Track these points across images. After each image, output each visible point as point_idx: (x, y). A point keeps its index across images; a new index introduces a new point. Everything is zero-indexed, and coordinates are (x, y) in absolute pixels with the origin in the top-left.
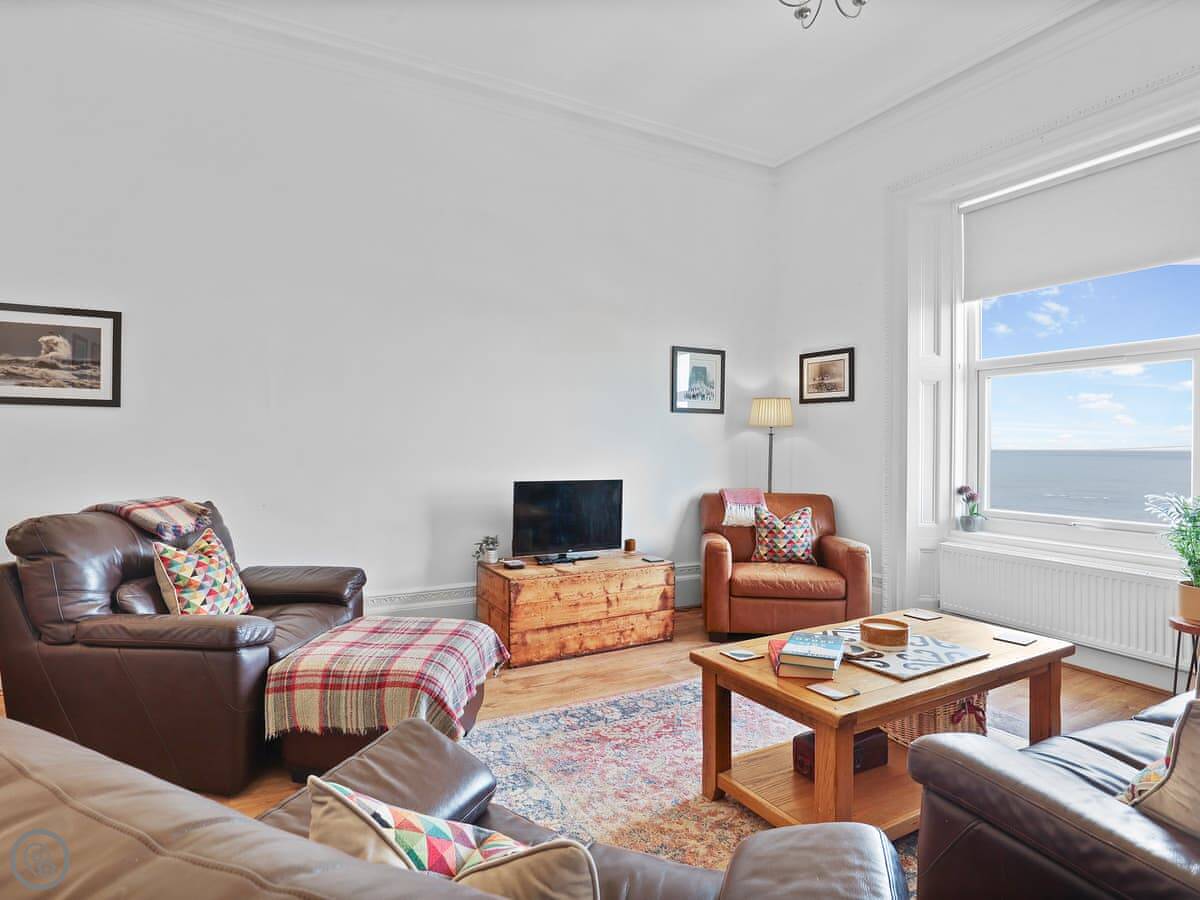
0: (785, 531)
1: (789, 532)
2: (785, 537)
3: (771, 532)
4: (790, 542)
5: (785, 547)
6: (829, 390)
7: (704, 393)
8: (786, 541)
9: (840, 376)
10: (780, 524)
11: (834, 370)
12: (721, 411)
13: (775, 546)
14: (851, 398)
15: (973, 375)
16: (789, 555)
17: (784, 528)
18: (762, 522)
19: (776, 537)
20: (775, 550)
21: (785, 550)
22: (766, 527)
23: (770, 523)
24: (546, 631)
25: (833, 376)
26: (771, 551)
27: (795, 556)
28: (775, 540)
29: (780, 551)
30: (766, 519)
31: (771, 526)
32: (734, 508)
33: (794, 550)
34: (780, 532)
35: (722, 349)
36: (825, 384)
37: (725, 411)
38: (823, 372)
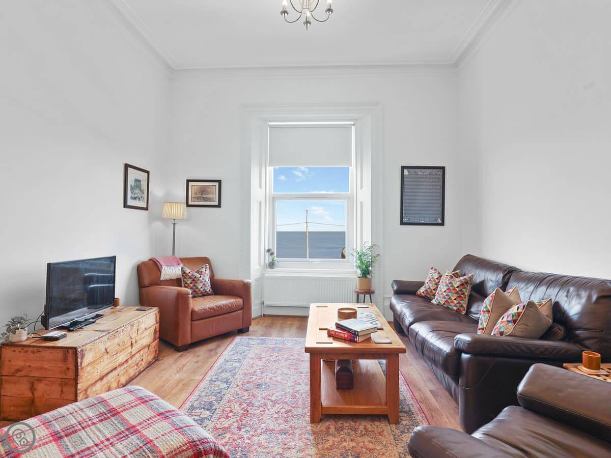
0: (201, 279)
1: (203, 279)
2: (201, 282)
3: (193, 280)
4: (204, 284)
5: (201, 288)
6: (205, 201)
7: (140, 197)
8: (202, 284)
9: (213, 194)
10: (198, 276)
11: (209, 190)
12: (146, 209)
13: (197, 288)
14: (219, 206)
15: (271, 199)
16: (204, 292)
17: (200, 277)
18: (187, 275)
19: (197, 283)
20: (197, 290)
21: (202, 289)
22: (190, 278)
23: (192, 275)
24: (100, 382)
25: (208, 193)
26: (195, 291)
27: (206, 292)
28: (196, 284)
29: (199, 290)
30: (189, 273)
31: (193, 277)
32: (166, 268)
33: (206, 288)
34: (199, 280)
35: (149, 170)
36: (204, 198)
37: (149, 208)
38: (203, 191)
